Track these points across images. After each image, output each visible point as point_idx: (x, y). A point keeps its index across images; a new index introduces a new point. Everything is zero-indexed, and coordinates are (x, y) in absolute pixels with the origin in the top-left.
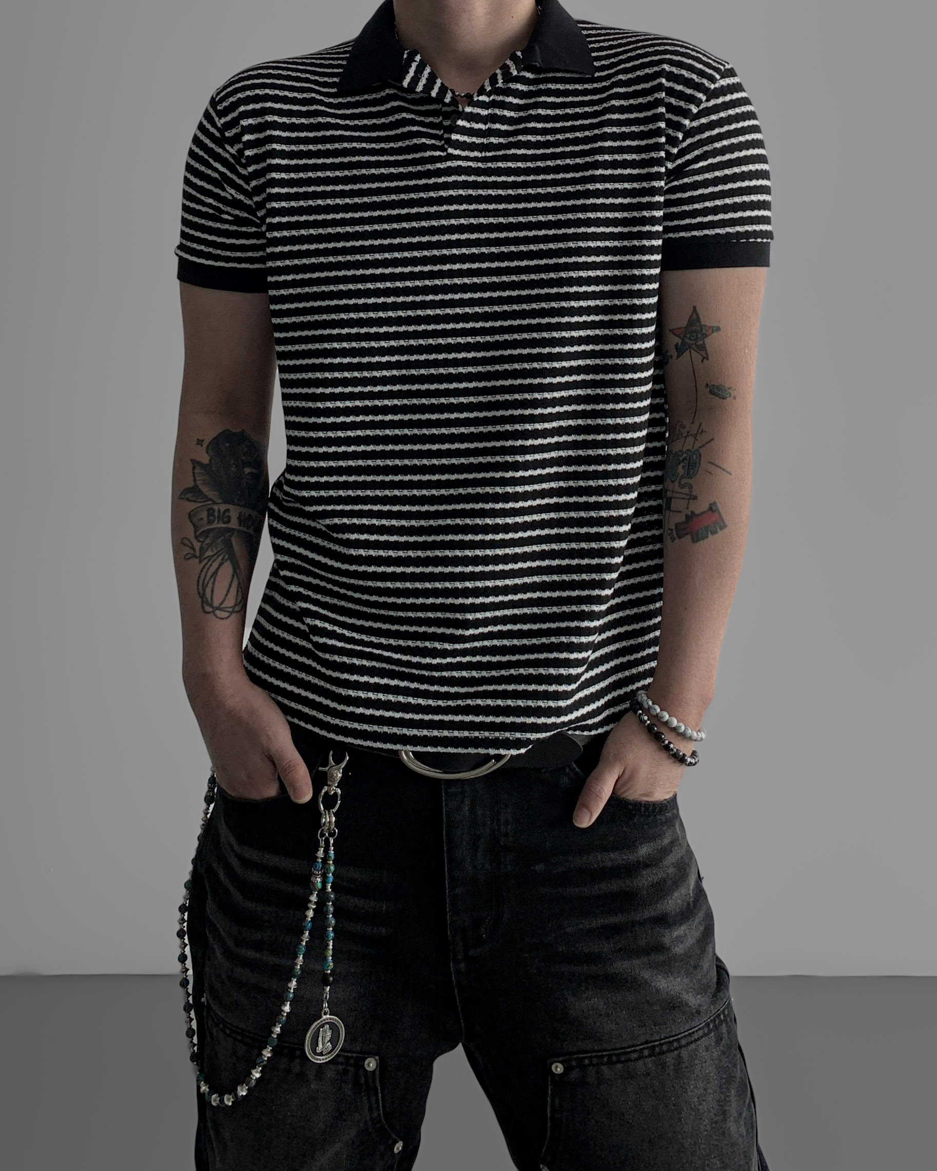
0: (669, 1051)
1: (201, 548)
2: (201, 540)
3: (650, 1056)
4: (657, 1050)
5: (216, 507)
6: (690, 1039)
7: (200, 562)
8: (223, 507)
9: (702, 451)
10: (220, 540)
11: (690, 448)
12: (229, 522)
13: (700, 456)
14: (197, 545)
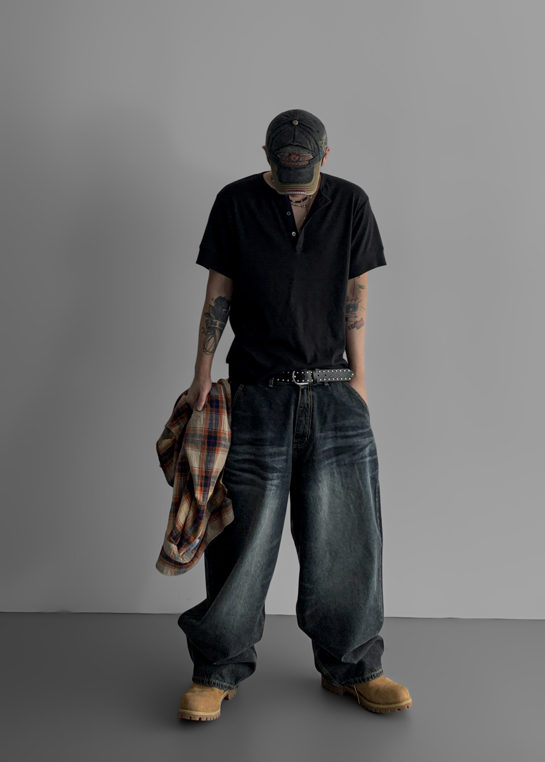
2: (208, 329)
5: (213, 320)
7: (206, 335)
8: (215, 321)
10: (212, 330)
11: (354, 303)
12: (216, 325)
13: (358, 305)
14: (206, 330)
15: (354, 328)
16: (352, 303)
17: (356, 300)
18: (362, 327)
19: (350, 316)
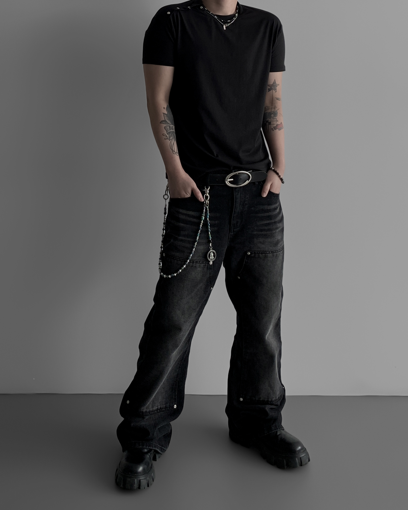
0: (275, 253)
1: (169, 137)
2: (169, 134)
3: (271, 253)
4: (273, 252)
5: (171, 126)
6: (279, 251)
7: (170, 140)
9: (277, 111)
10: (173, 135)
11: (274, 111)
12: (173, 130)
13: (277, 112)
14: (168, 136)
15: (277, 129)
16: (272, 111)
17: (275, 108)
18: (282, 130)
19: (272, 120)
